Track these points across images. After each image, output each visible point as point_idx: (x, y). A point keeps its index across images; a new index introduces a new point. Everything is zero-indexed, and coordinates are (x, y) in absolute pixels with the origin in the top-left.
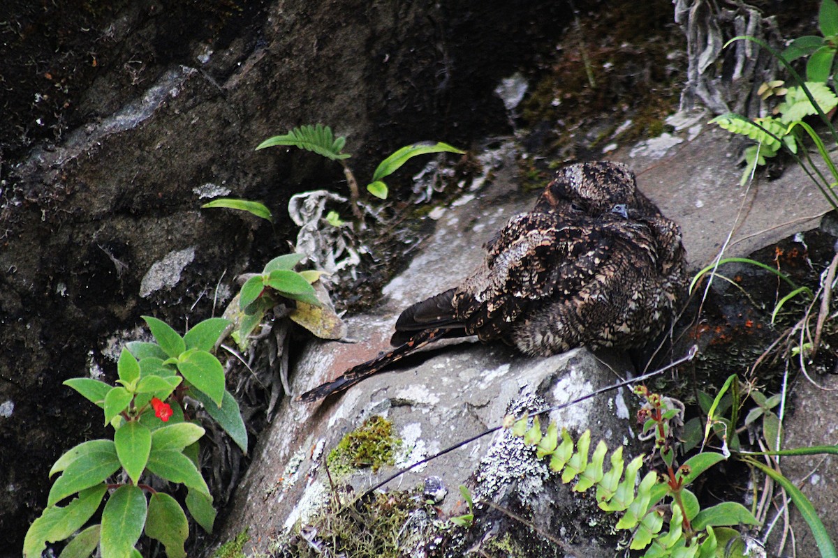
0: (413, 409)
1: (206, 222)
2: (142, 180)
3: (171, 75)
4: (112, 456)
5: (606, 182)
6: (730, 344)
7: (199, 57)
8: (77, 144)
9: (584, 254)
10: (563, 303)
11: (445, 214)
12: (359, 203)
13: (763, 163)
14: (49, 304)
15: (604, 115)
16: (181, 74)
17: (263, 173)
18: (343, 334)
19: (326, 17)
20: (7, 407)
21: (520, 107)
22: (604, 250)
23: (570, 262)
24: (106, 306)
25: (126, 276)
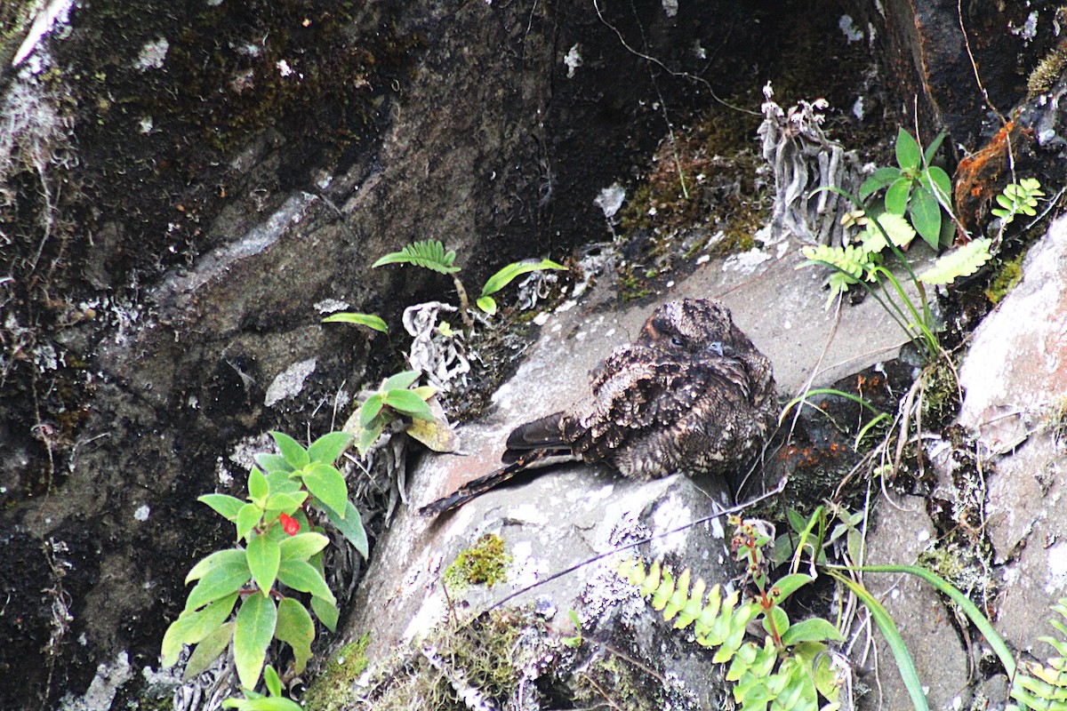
0: (523, 527)
1: (326, 334)
2: (267, 299)
3: (293, 202)
4: (243, 566)
5: (703, 320)
6: (816, 465)
7: (320, 183)
8: (207, 268)
9: (682, 388)
10: (662, 432)
11: (549, 319)
12: (469, 311)
13: (846, 289)
14: (181, 415)
15: (698, 225)
16: (303, 201)
17: (379, 287)
18: (456, 447)
19: (438, 142)
20: (144, 512)
21: (618, 215)
22: (700, 384)
23: (669, 395)
24: (233, 416)
25: (253, 387)
